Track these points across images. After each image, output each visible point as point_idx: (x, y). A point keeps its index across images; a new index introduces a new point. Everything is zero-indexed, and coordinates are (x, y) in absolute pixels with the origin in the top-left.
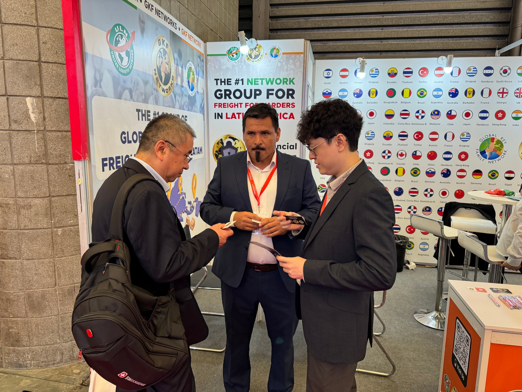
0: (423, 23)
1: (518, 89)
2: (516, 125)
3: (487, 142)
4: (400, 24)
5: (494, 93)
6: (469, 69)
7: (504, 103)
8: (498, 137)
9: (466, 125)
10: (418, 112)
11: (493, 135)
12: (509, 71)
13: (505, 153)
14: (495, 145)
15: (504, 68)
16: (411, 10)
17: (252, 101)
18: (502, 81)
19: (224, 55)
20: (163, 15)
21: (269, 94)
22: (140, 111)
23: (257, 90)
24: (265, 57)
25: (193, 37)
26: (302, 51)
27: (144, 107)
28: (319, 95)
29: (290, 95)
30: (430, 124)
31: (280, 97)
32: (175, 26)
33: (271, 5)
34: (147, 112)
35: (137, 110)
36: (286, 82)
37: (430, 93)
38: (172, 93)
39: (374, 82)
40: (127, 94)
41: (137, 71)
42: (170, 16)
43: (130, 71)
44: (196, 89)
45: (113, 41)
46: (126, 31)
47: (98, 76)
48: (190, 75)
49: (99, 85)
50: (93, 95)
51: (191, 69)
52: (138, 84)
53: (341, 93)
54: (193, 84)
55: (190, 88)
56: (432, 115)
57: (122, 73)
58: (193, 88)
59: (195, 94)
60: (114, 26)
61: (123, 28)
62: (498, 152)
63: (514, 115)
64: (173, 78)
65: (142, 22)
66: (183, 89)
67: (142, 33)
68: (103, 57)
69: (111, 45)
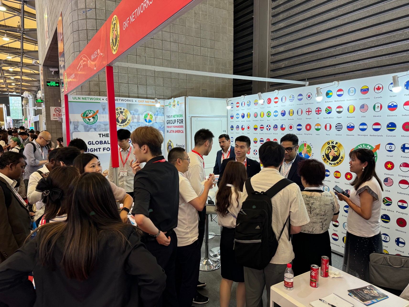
0: (362, 48)
1: (317, 108)
2: (318, 135)
3: (302, 147)
4: (345, 52)
5: (304, 112)
6: (290, 97)
7: (310, 119)
8: (308, 144)
10: (267, 126)
11: (305, 142)
12: (311, 96)
13: (313, 155)
14: (307, 148)
15: (308, 94)
16: (352, 40)
17: (174, 125)
18: (308, 104)
19: (168, 105)
20: (120, 100)
21: (178, 122)
22: (101, 134)
23: (175, 120)
24: (176, 105)
25: (150, 101)
26: (184, 102)
27: (104, 133)
28: (229, 118)
29: (182, 122)
30: (273, 134)
31: (180, 123)
32: (131, 101)
33: (271, 55)
34: (107, 134)
35: (99, 134)
36: (181, 116)
37: (272, 114)
38: (128, 126)
39: (249, 109)
40: (93, 130)
41: (100, 122)
42: (127, 99)
43: (95, 123)
44: (154, 121)
45: (85, 116)
46: (93, 111)
47: (76, 127)
48: (147, 117)
49: (76, 129)
50: (73, 132)
51: (148, 114)
52: (100, 126)
53: (237, 116)
54: (151, 120)
55: (147, 122)
56: (274, 128)
57: (90, 124)
58: (150, 121)
59: (153, 124)
60: (86, 111)
61: (91, 111)
62: (309, 154)
63: (316, 127)
64: (129, 120)
65: (104, 106)
66: (139, 123)
67: (104, 109)
68: (79, 121)
69: (83, 117)
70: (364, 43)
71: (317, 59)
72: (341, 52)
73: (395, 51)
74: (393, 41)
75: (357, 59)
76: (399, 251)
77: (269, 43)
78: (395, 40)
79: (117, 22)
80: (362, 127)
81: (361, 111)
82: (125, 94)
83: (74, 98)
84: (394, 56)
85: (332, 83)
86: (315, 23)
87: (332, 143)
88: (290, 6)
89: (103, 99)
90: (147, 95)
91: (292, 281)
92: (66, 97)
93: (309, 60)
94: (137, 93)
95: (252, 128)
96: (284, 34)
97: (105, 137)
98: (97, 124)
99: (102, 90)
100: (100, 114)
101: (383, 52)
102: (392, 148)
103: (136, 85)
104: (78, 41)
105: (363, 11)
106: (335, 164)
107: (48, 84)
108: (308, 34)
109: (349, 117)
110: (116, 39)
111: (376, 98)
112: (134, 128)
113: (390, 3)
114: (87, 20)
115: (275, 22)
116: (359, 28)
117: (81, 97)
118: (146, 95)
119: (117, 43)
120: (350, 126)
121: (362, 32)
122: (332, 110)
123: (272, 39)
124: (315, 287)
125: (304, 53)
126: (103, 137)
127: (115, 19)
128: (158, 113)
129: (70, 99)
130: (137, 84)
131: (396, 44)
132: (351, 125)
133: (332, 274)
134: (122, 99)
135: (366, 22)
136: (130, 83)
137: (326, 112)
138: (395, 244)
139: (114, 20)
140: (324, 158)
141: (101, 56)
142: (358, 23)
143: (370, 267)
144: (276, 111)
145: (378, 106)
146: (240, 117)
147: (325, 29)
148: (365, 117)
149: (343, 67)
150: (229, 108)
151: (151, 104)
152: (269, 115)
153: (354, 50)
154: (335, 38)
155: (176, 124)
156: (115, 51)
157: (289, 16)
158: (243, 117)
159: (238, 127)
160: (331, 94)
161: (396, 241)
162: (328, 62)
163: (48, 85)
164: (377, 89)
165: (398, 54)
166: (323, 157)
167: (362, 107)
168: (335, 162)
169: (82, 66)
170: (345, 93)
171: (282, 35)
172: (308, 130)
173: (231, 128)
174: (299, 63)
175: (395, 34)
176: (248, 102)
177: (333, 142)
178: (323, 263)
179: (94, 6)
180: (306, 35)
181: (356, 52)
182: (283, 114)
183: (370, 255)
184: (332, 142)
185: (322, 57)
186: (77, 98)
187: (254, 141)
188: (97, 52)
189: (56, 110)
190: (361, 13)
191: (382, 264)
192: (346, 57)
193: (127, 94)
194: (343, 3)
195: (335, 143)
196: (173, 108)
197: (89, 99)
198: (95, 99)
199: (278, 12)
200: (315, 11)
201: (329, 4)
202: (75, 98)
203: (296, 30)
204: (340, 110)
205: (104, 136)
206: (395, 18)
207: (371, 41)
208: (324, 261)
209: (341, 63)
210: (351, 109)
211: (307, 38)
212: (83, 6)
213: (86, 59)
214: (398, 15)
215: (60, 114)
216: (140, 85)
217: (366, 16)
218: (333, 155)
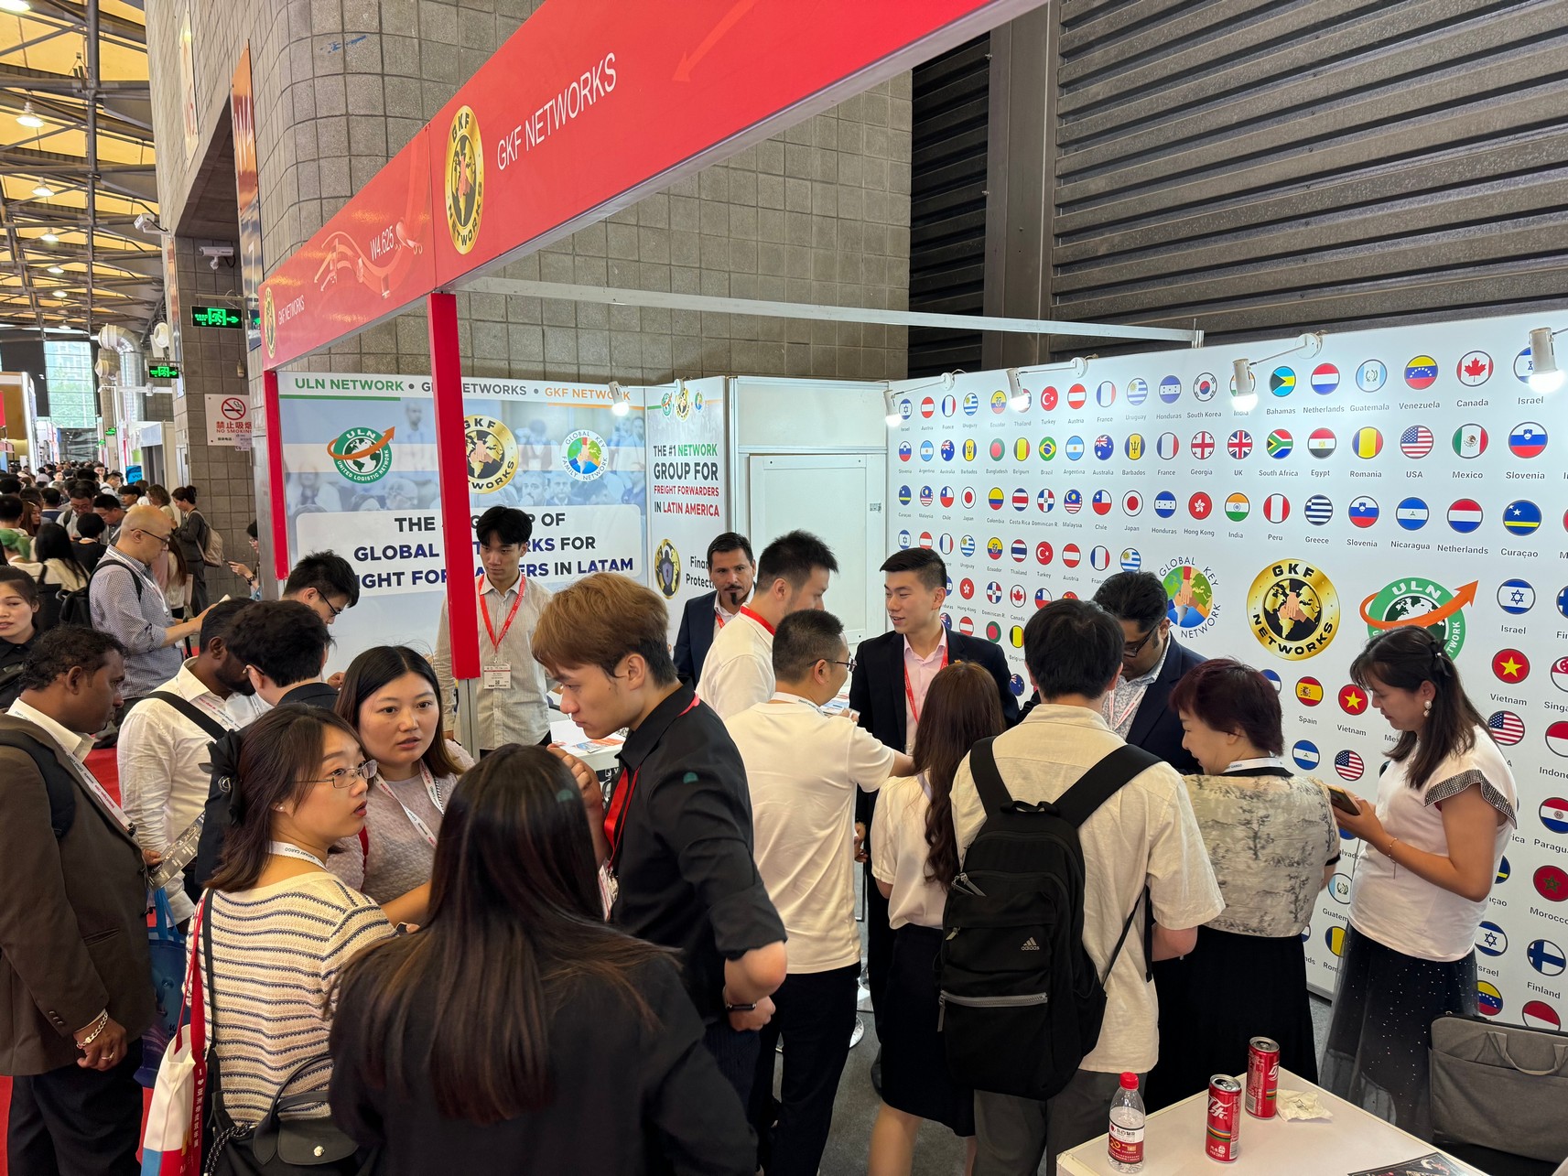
0: (1410, 189)
1: (1235, 435)
2: (1236, 536)
3: (1175, 579)
4: (1345, 203)
5: (1185, 446)
6: (1132, 385)
7: (1206, 473)
8: (1198, 568)
9: (1131, 529)
10: (1041, 495)
11: (1187, 560)
12: (1213, 387)
13: (1216, 611)
14: (1193, 586)
15: (1202, 379)
16: (1374, 157)
17: (683, 482)
18: (1200, 415)
19: (659, 407)
20: (477, 387)
21: (697, 472)
22: (405, 519)
23: (687, 465)
24: (692, 409)
25: (591, 391)
26: (721, 397)
27: (415, 515)
28: (895, 455)
29: (714, 473)
30: (1064, 524)
31: (706, 478)
32: (519, 391)
33: (1058, 206)
34: (426, 519)
35: (396, 520)
36: (709, 451)
37: (1061, 448)
38: (506, 486)
39: (970, 426)
40: (373, 503)
41: (399, 472)
42: (502, 382)
43: (381, 476)
44: (607, 468)
45: (342, 450)
46: (373, 432)
47: (309, 493)
48: (579, 450)
49: (310, 501)
50: (297, 513)
51: (585, 441)
52: (400, 487)
53: (924, 451)
54: (594, 462)
55: (578, 470)
56: (1066, 502)
57: (361, 482)
58: (590, 468)
59: (601, 477)
60: (345, 433)
61: (365, 430)
62: (1200, 609)
63: (1231, 507)
64: (511, 465)
65: (415, 411)
66: (548, 476)
67: (415, 424)
68: (319, 471)
69: (337, 457)
70: (1421, 170)
71: (1233, 226)
72: (1328, 204)
73: (1539, 206)
74: (1532, 164)
75: (1391, 232)
76: (1541, 990)
77: (1047, 159)
78: (1539, 162)
79: (472, 132)
80: (1406, 514)
81: (1405, 453)
82: (494, 364)
83: (300, 384)
84: (1533, 222)
85: (1295, 339)
86: (1227, 88)
87: (1292, 569)
88: (1135, 16)
89: (411, 386)
90: (578, 365)
91: (1138, 1137)
92: (271, 379)
93: (1206, 231)
94: (541, 359)
95: (981, 500)
96: (1109, 126)
97: (420, 529)
98: (390, 479)
99: (405, 348)
100: (400, 442)
101: (1493, 207)
102: (1521, 600)
103: (539, 329)
104: (314, 160)
105: (1417, 45)
106: (1299, 651)
107: (199, 317)
108: (1203, 127)
109: (1357, 475)
110: (470, 197)
111: (1466, 404)
112: (529, 494)
113: (1525, 15)
114: (349, 78)
115: (1074, 76)
116: (1399, 112)
117: (327, 377)
118: (575, 368)
119: (474, 214)
120: (1362, 509)
121: (1410, 127)
122: (1291, 444)
123: (1061, 146)
124: (1226, 1159)
125: (1184, 202)
126: (411, 530)
127: (467, 122)
128: (620, 436)
129: (286, 386)
130: (542, 324)
131: (1543, 177)
132: (1364, 505)
133: (1288, 1107)
134: (485, 386)
135: (1430, 87)
136: (513, 320)
137: (1270, 452)
138: (1526, 963)
139: (460, 123)
140: (1260, 626)
141: (408, 249)
142: (1396, 92)
143: (1434, 1069)
144: (1075, 440)
145: (1473, 438)
146: (938, 456)
147: (1269, 110)
148: (1420, 475)
149: (1335, 258)
150: (894, 421)
151: (595, 401)
152: (1047, 451)
153: (1379, 196)
154: (1307, 147)
155: (689, 481)
156: (464, 242)
157: (1127, 56)
158: (948, 454)
159: (927, 493)
160: (1288, 381)
161: (1530, 953)
162: (1278, 238)
163: (197, 323)
164: (1468, 369)
165: (1552, 215)
166: (1257, 623)
167: (1411, 436)
168: (1303, 643)
169: (333, 274)
170: (1345, 379)
171: (1101, 129)
172: (1200, 516)
173: (901, 495)
174: (1164, 240)
175: (1541, 136)
176: (967, 399)
177: (1296, 565)
178: (1258, 1066)
179: (376, 23)
180: (1196, 132)
181: (1389, 204)
182: (1105, 451)
183: (1433, 1025)
184: (1290, 565)
185: (1254, 221)
186: (312, 384)
187: (990, 550)
188: (394, 231)
189: (226, 407)
190: (1410, 51)
191: (1479, 1060)
192: (1350, 223)
193: (503, 365)
194: (1340, 12)
195: (1301, 570)
196: (679, 418)
197: (360, 384)
198: (380, 385)
199: (1085, 41)
200: (1229, 39)
201: (1283, 12)
202: (306, 383)
203: (1156, 111)
204: (1326, 444)
205: (416, 528)
206: (1543, 74)
207: (1447, 164)
208: (1261, 1057)
209: (1328, 243)
210: (1367, 443)
211: (1197, 142)
212: (332, 24)
213: (349, 253)
214: (1556, 63)
215: (244, 420)
216: (554, 329)
217: (1430, 63)
218: (1293, 615)
